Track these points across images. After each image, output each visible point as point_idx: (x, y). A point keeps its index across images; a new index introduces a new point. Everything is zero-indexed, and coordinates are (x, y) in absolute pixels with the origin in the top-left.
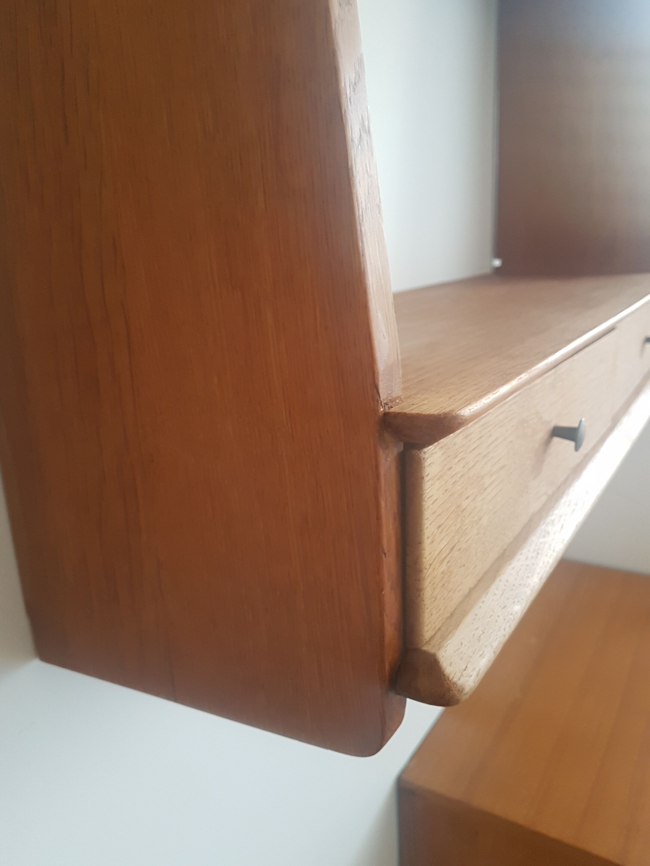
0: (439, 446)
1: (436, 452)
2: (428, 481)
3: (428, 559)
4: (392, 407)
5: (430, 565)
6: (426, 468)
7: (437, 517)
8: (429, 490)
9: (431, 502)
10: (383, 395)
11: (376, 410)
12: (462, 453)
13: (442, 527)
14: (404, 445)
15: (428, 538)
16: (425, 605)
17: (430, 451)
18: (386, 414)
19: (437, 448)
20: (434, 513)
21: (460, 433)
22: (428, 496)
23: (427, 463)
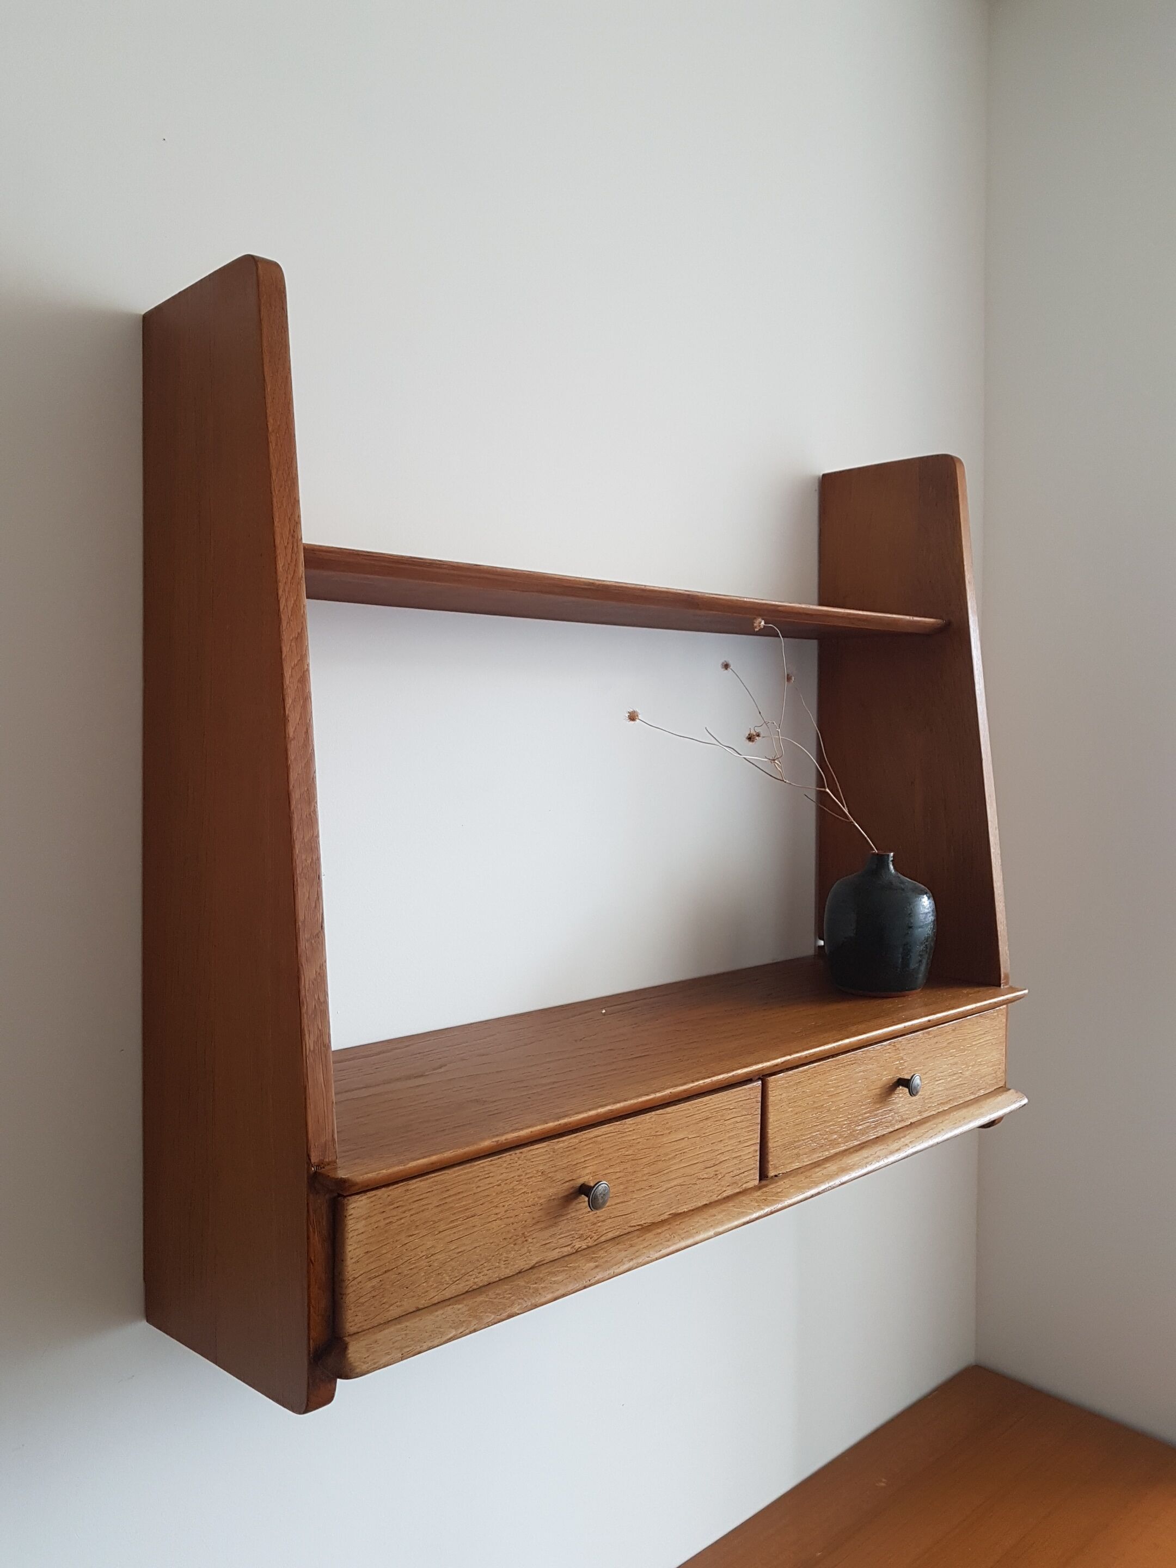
0: (366, 1197)
1: (361, 1200)
2: (351, 1219)
3: (351, 1273)
4: (322, 1168)
6: (348, 1210)
7: (364, 1245)
12: (401, 1202)
13: (372, 1253)
16: (347, 1307)
17: (354, 1199)
18: (315, 1173)
19: (363, 1198)
20: (360, 1241)
22: (351, 1229)
23: (350, 1207)
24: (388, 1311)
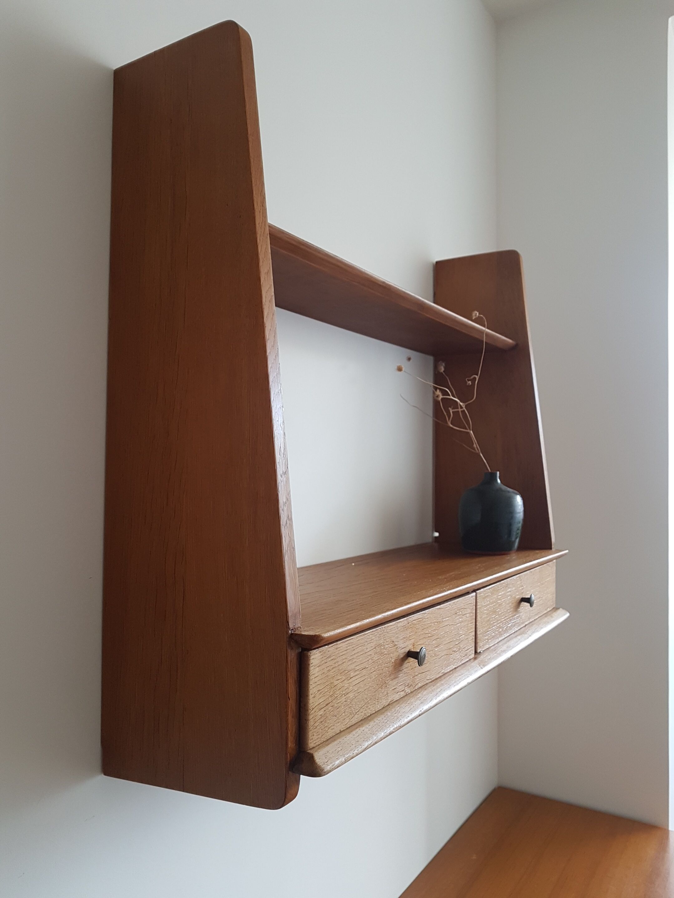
0: (319, 651)
1: (317, 654)
2: (312, 667)
3: (311, 705)
4: (295, 631)
5: (313, 709)
6: (311, 660)
7: (317, 685)
8: (312, 671)
9: (313, 677)
10: (291, 626)
11: (287, 632)
12: (334, 656)
13: (321, 691)
14: (302, 649)
15: (312, 694)
16: (309, 729)
17: (313, 652)
18: (292, 634)
19: (317, 652)
20: (315, 683)
21: (332, 646)
22: (312, 674)
23: (312, 658)
24: (327, 732)
